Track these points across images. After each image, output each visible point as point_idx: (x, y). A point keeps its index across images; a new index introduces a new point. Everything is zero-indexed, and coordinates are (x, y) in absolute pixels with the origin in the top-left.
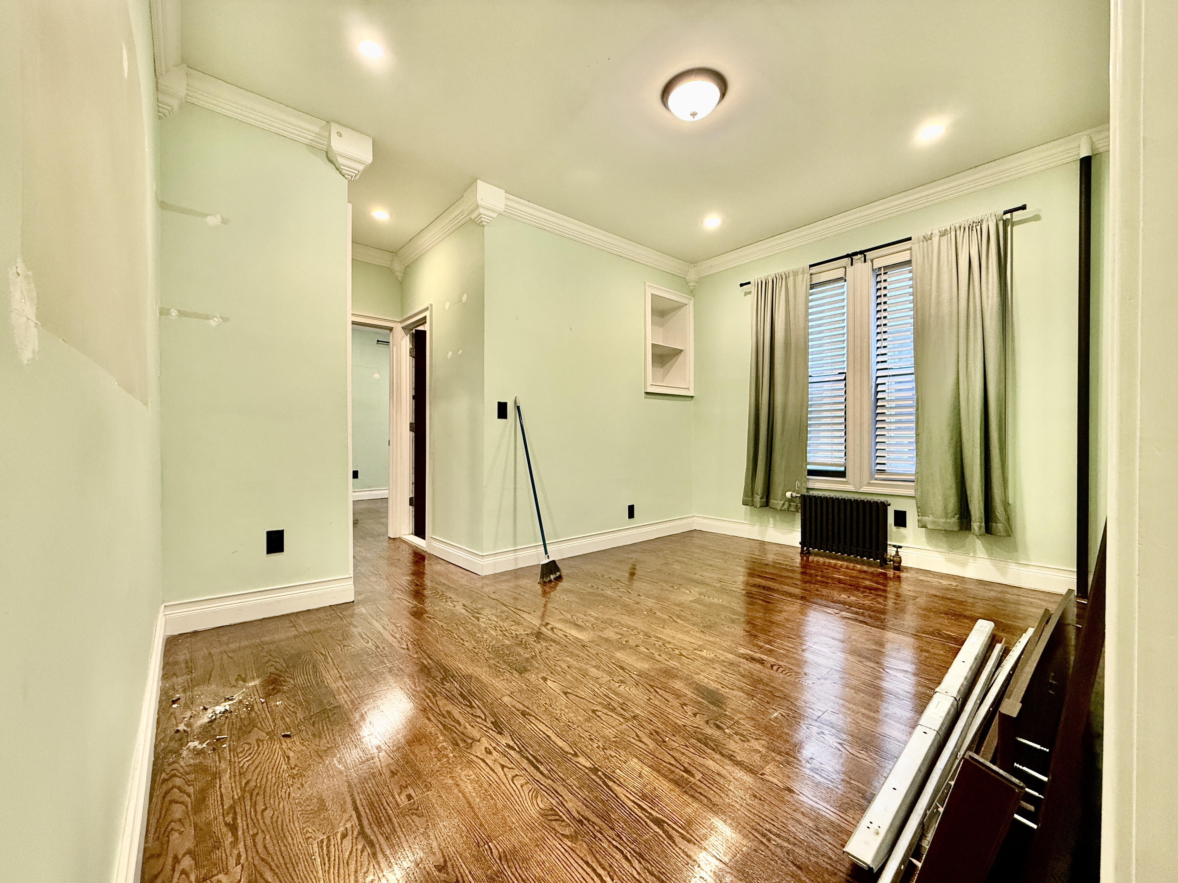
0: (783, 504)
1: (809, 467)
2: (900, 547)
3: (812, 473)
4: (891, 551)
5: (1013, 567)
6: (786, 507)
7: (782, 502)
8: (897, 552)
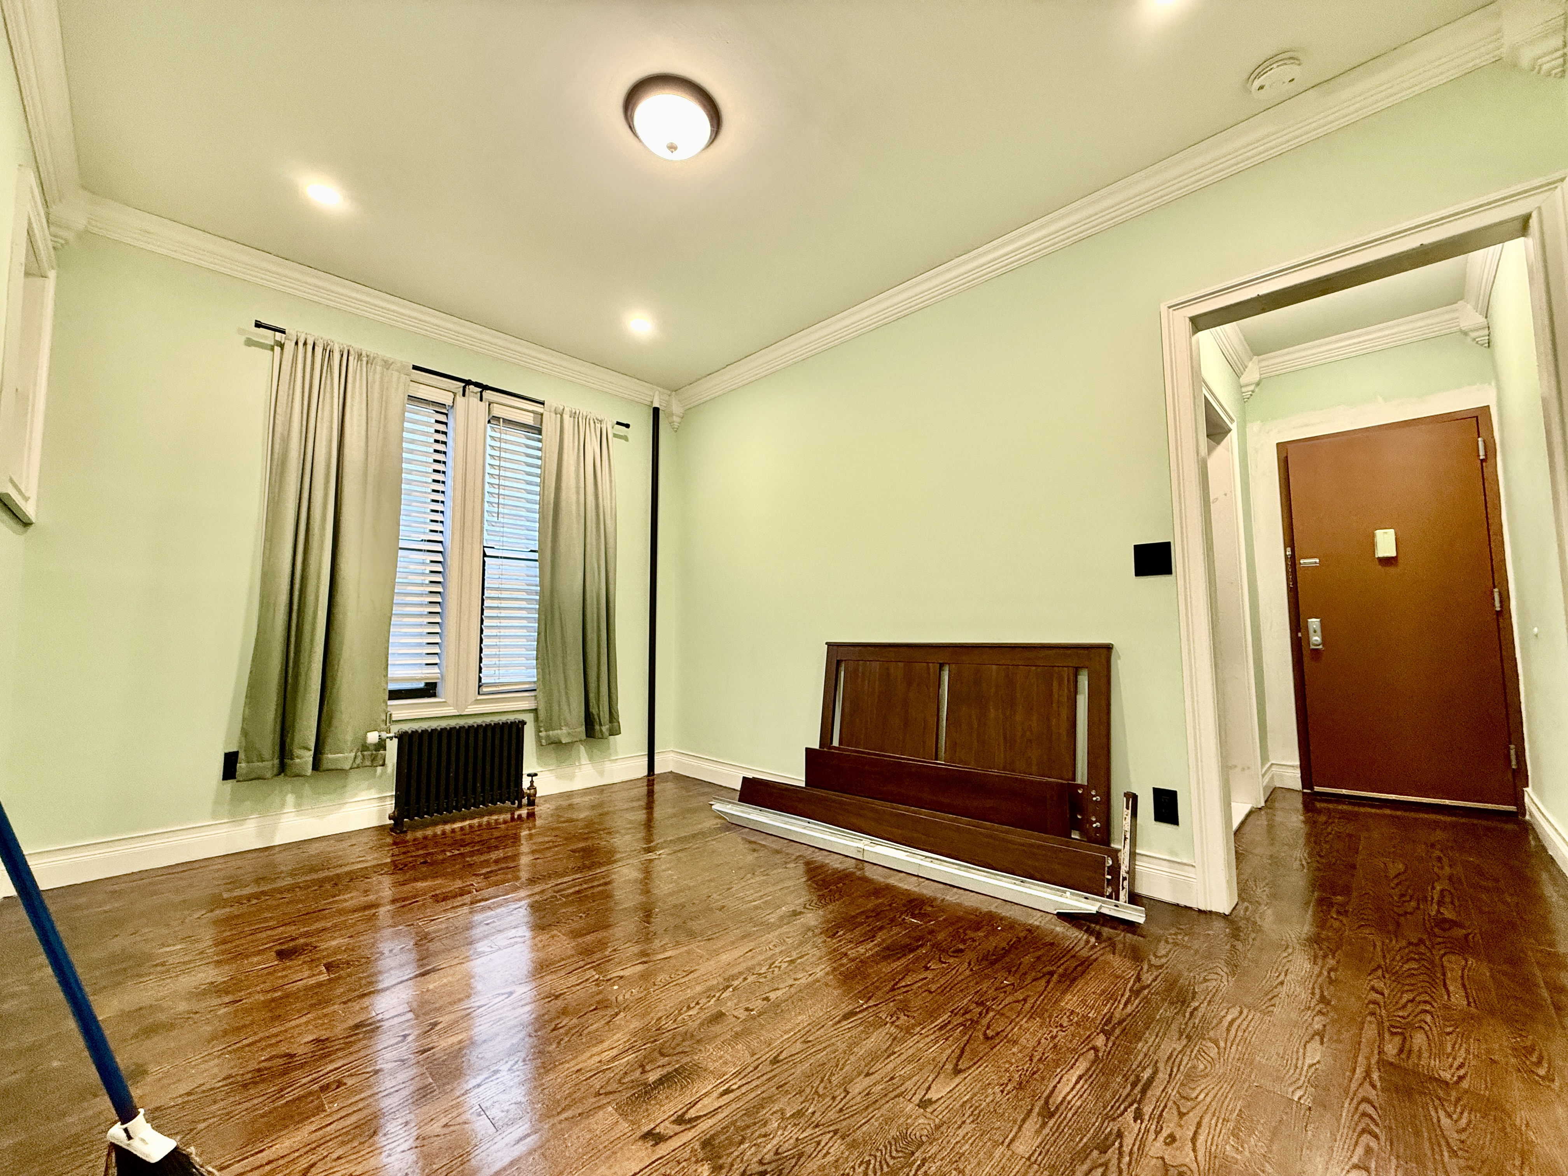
0: (355, 757)
1: (393, 686)
2: (536, 775)
3: (395, 695)
4: (526, 783)
5: (608, 765)
6: (358, 761)
7: (353, 754)
8: (532, 782)
